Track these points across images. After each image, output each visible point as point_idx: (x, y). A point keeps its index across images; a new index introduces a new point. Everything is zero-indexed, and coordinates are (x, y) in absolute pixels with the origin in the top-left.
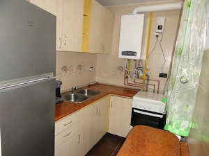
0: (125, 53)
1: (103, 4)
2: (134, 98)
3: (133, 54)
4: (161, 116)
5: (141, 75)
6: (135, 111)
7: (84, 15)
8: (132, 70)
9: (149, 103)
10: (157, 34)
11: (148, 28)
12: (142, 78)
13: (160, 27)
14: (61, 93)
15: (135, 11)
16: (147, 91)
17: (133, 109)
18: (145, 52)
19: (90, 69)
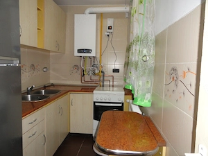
0: (80, 51)
2: (94, 92)
3: (88, 51)
5: (97, 71)
6: (96, 104)
7: (38, 9)
8: (88, 67)
10: (108, 34)
12: (98, 75)
13: (110, 28)
17: (94, 102)
18: (99, 51)
19: (45, 70)
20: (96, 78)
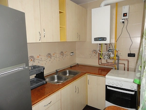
0: (96, 39)
1: (77, 3)
2: (106, 76)
3: (103, 39)
4: (133, 93)
5: (112, 56)
6: (108, 88)
7: (60, 12)
8: (104, 52)
9: (120, 81)
10: (123, 21)
11: (114, 17)
12: (113, 59)
13: (125, 15)
14: (45, 76)
15: (103, 4)
16: (118, 69)
17: (106, 86)
18: (114, 36)
19: (71, 54)
20: (112, 61)
